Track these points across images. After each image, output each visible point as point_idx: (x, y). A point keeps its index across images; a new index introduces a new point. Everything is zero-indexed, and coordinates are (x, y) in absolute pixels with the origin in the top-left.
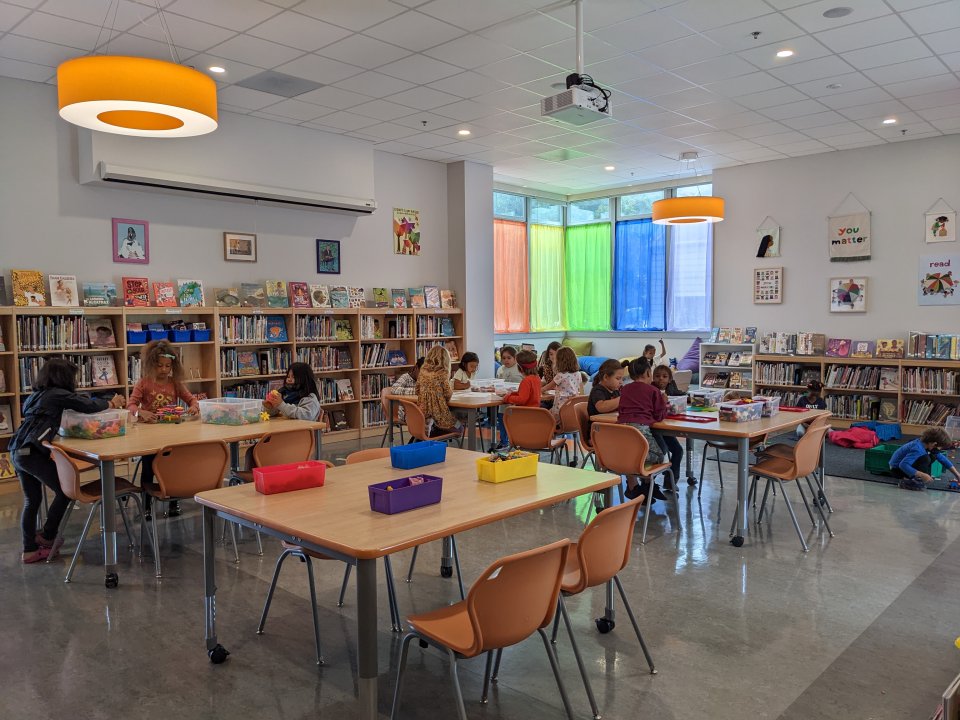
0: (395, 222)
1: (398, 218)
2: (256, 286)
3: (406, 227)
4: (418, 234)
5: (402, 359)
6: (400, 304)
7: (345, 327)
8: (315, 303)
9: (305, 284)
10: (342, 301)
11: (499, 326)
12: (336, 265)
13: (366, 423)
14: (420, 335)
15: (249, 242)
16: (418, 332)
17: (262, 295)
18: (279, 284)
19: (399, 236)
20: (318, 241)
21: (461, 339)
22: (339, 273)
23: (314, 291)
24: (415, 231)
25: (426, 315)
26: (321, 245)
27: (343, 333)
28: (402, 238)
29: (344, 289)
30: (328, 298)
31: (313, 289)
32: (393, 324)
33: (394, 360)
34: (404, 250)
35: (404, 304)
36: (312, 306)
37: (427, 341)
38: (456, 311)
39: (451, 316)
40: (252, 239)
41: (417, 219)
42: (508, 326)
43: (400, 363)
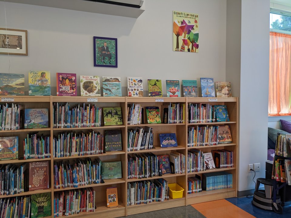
0: (174, 24)
1: (178, 21)
2: (17, 76)
3: (185, 28)
4: (197, 35)
5: (173, 142)
6: (174, 93)
7: (116, 113)
8: (83, 92)
9: (74, 75)
10: (113, 91)
11: (273, 111)
12: (113, 60)
13: (133, 201)
14: (192, 121)
15: (20, 38)
16: (190, 119)
17: (23, 84)
18: (43, 75)
19: (178, 35)
20: (95, 38)
21: (235, 124)
22: (116, 66)
23: (85, 80)
24: (193, 32)
25: (198, 104)
26: (98, 41)
27: (113, 119)
28: (181, 38)
29: (117, 80)
30: (99, 87)
31: (83, 79)
32: (166, 111)
33: (165, 143)
34: (183, 48)
35: (178, 93)
36: (80, 95)
37: (200, 126)
38: (231, 100)
39: (227, 104)
40: (23, 34)
41: (196, 22)
42: (279, 110)
43: (171, 145)
